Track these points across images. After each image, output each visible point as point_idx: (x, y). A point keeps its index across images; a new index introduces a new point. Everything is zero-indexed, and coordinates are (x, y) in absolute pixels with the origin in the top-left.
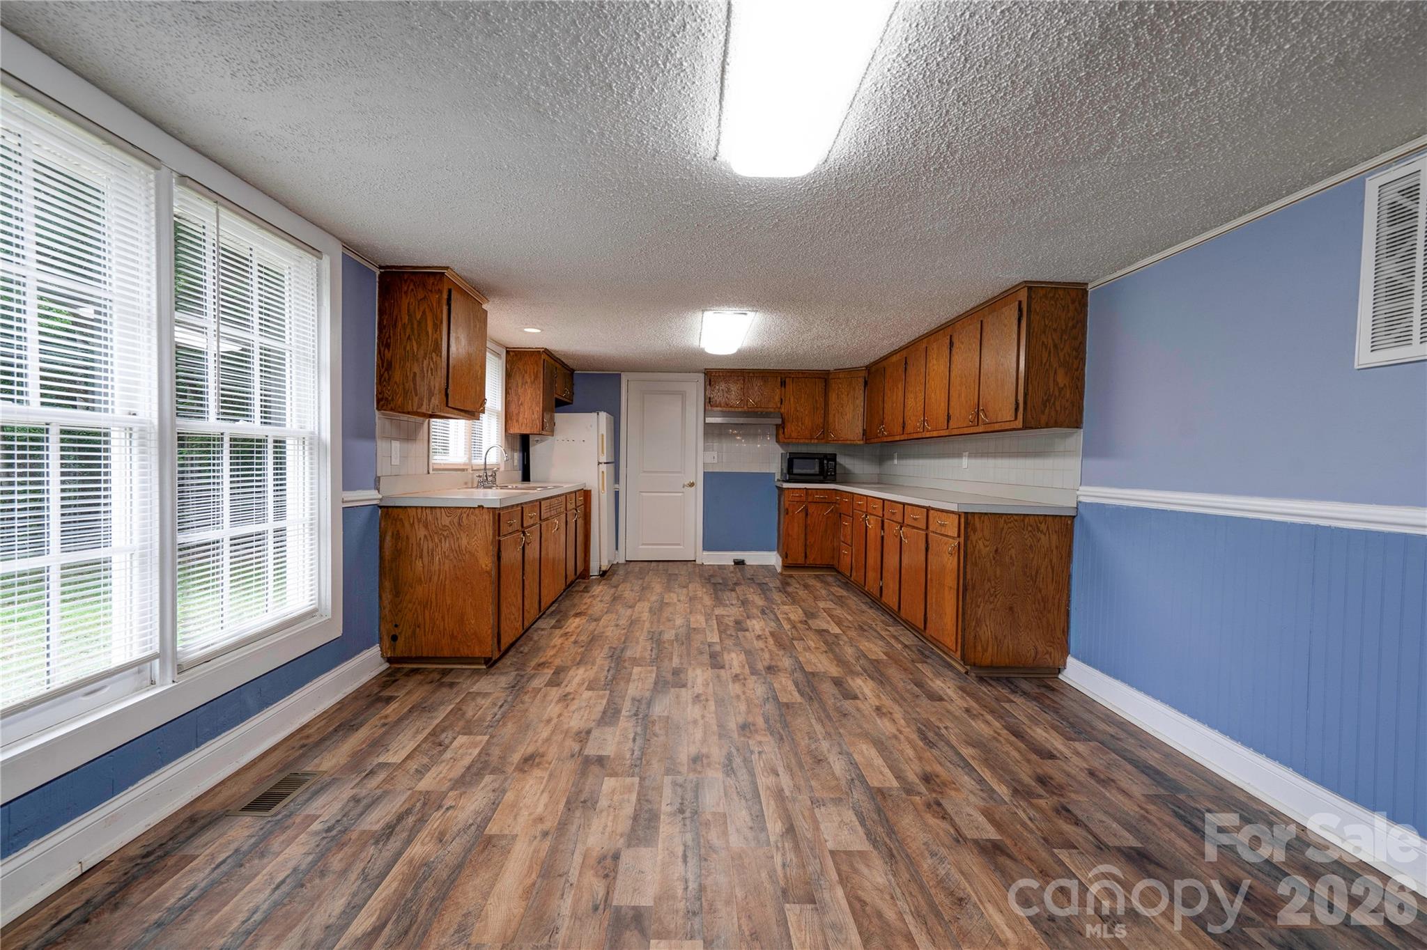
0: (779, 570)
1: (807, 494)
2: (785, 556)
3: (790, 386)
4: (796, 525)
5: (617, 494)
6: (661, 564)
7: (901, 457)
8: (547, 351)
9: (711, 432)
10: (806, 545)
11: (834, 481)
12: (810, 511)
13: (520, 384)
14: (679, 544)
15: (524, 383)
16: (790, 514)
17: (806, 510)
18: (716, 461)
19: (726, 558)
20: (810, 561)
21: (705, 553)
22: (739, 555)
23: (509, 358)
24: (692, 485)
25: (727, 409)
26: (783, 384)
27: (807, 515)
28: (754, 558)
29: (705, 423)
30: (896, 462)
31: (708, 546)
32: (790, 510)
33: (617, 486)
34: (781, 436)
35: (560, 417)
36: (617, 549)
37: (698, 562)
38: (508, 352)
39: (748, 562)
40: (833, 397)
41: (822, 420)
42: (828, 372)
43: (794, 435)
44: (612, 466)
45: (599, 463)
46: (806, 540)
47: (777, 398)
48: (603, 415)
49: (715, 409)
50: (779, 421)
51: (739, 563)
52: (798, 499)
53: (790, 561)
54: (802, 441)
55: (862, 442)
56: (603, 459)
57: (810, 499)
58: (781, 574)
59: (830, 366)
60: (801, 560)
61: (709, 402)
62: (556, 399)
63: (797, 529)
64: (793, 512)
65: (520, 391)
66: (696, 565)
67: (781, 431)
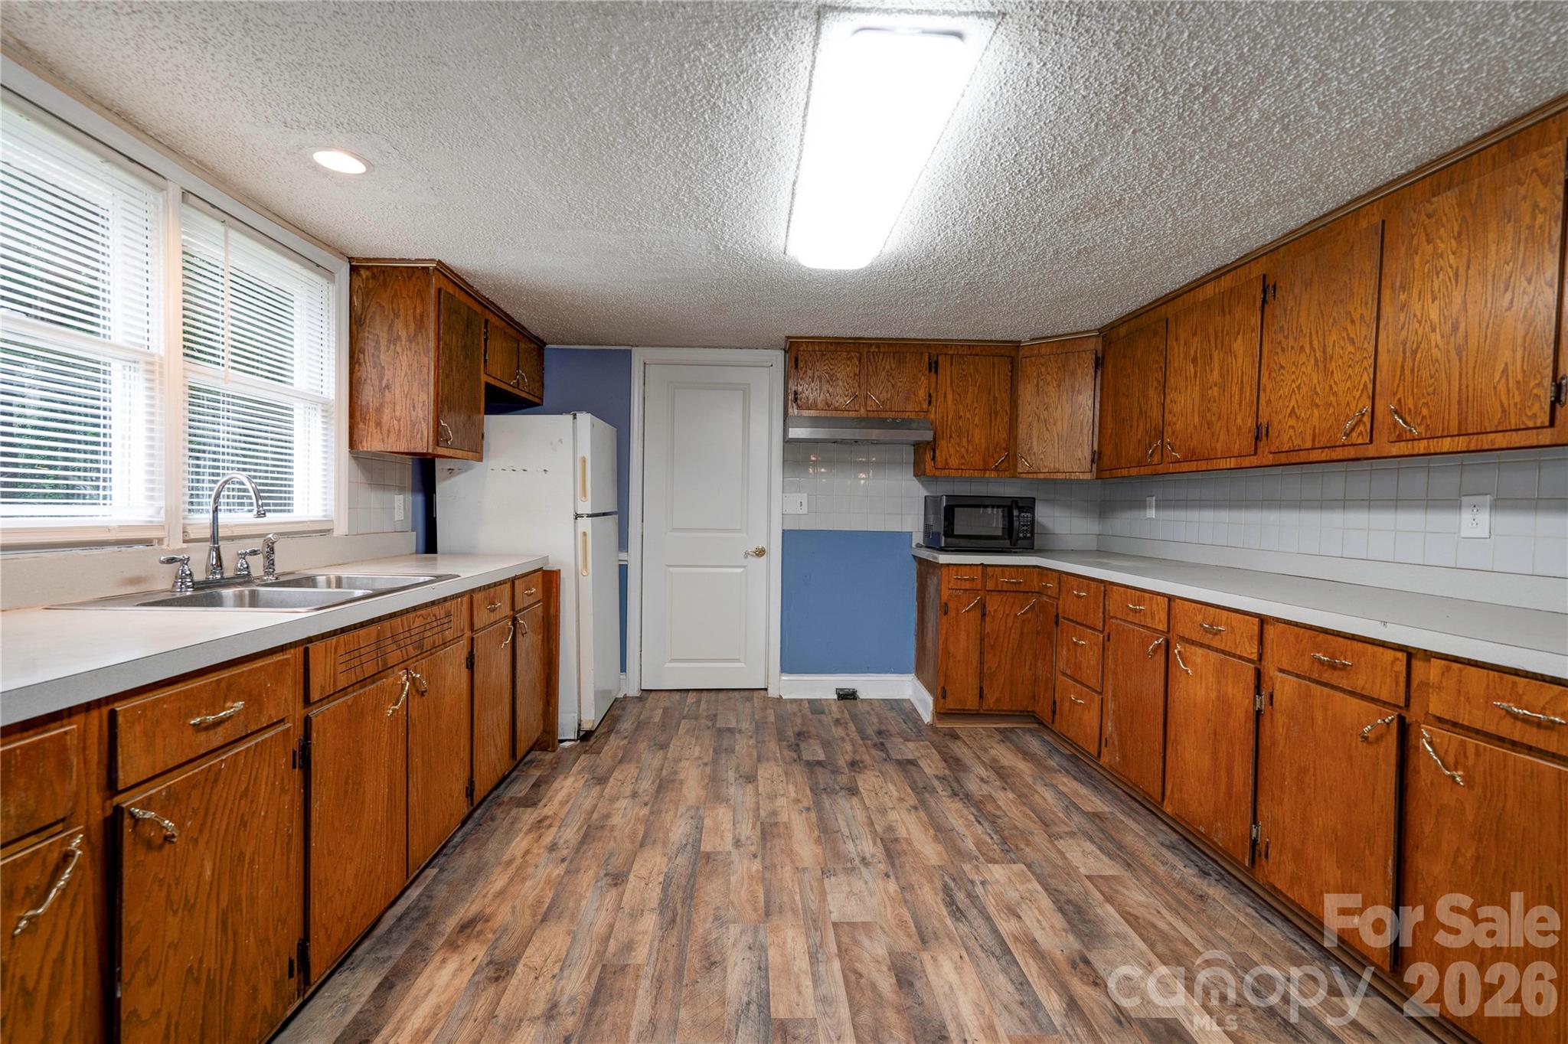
0: (927, 717)
1: (984, 575)
2: (941, 694)
3: (946, 369)
4: (963, 636)
5: (623, 570)
6: (705, 694)
7: (1161, 505)
8: (442, 269)
9: (796, 455)
10: (981, 672)
11: (1030, 549)
12: (990, 608)
13: (383, 342)
14: (737, 660)
15: (393, 340)
16: (952, 613)
17: (982, 606)
18: (805, 510)
19: (823, 687)
20: (990, 701)
21: (785, 677)
22: (847, 681)
23: (358, 283)
24: (760, 553)
25: (829, 414)
26: (934, 367)
27: (984, 615)
28: (873, 687)
29: (787, 442)
30: (1152, 513)
31: (790, 664)
32: (952, 606)
33: (623, 556)
34: (929, 465)
35: (498, 426)
36: (623, 669)
37: (773, 693)
38: (354, 270)
39: (863, 694)
40: (1027, 392)
41: (1004, 435)
42: (1016, 345)
43: (954, 462)
44: (611, 523)
45: (577, 516)
46: (982, 662)
47: (922, 393)
48: (585, 419)
49: (806, 413)
50: (928, 436)
51: (847, 696)
52: (968, 585)
53: (951, 704)
54: (967, 474)
55: (1088, 476)
56: (586, 508)
57: (990, 585)
58: (931, 726)
59: (1023, 335)
60: (972, 703)
61: (792, 398)
62: (489, 387)
63: (964, 644)
64: (957, 610)
65: (384, 358)
66: (766, 699)
67: (928, 456)
